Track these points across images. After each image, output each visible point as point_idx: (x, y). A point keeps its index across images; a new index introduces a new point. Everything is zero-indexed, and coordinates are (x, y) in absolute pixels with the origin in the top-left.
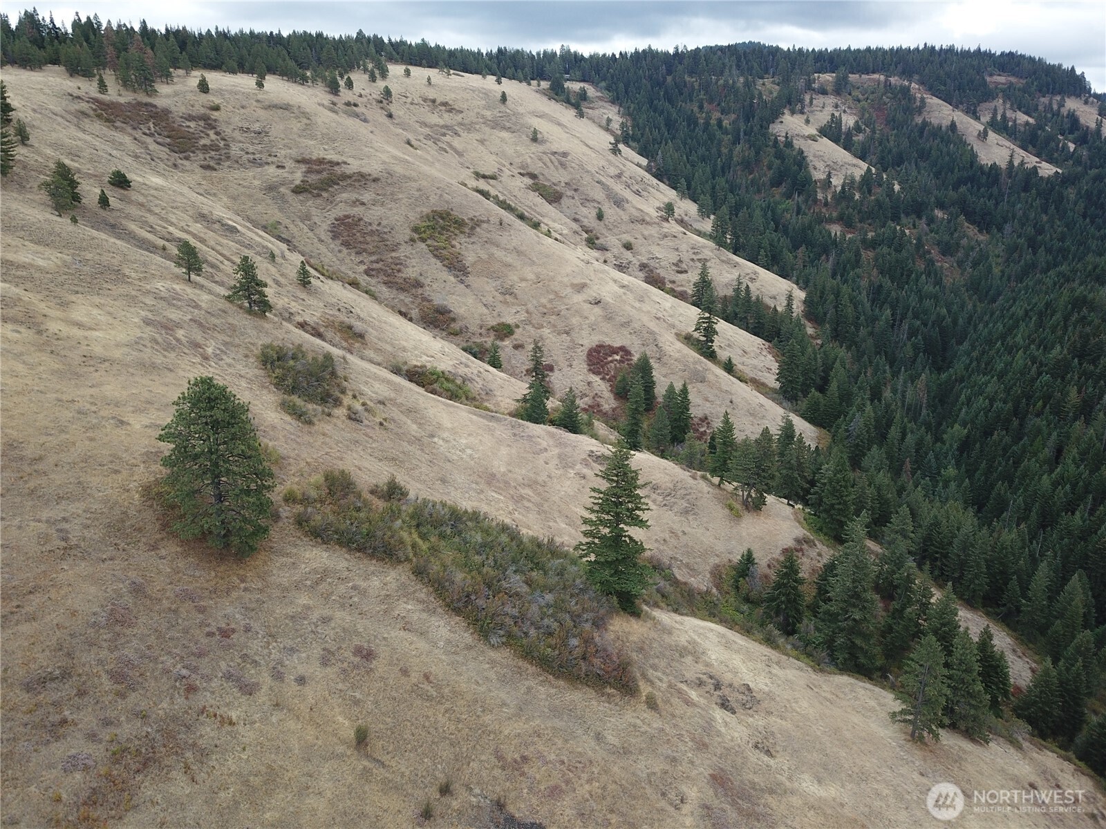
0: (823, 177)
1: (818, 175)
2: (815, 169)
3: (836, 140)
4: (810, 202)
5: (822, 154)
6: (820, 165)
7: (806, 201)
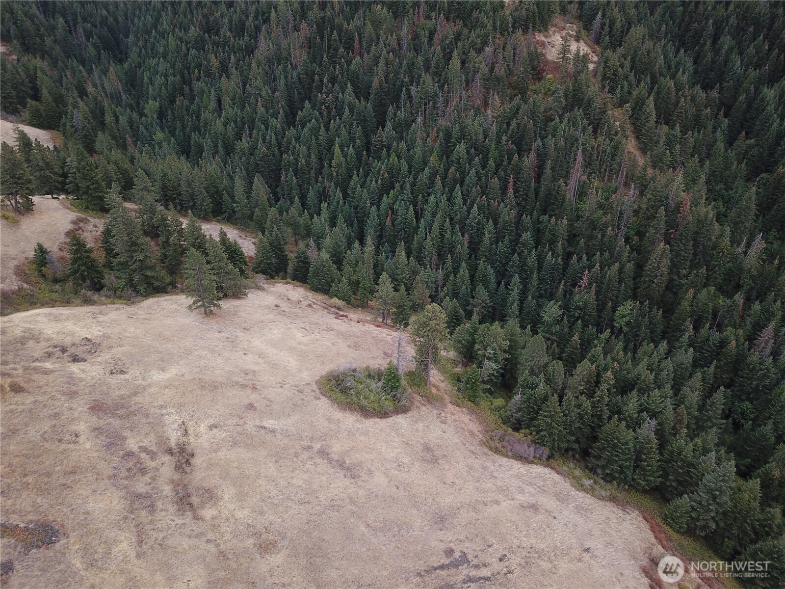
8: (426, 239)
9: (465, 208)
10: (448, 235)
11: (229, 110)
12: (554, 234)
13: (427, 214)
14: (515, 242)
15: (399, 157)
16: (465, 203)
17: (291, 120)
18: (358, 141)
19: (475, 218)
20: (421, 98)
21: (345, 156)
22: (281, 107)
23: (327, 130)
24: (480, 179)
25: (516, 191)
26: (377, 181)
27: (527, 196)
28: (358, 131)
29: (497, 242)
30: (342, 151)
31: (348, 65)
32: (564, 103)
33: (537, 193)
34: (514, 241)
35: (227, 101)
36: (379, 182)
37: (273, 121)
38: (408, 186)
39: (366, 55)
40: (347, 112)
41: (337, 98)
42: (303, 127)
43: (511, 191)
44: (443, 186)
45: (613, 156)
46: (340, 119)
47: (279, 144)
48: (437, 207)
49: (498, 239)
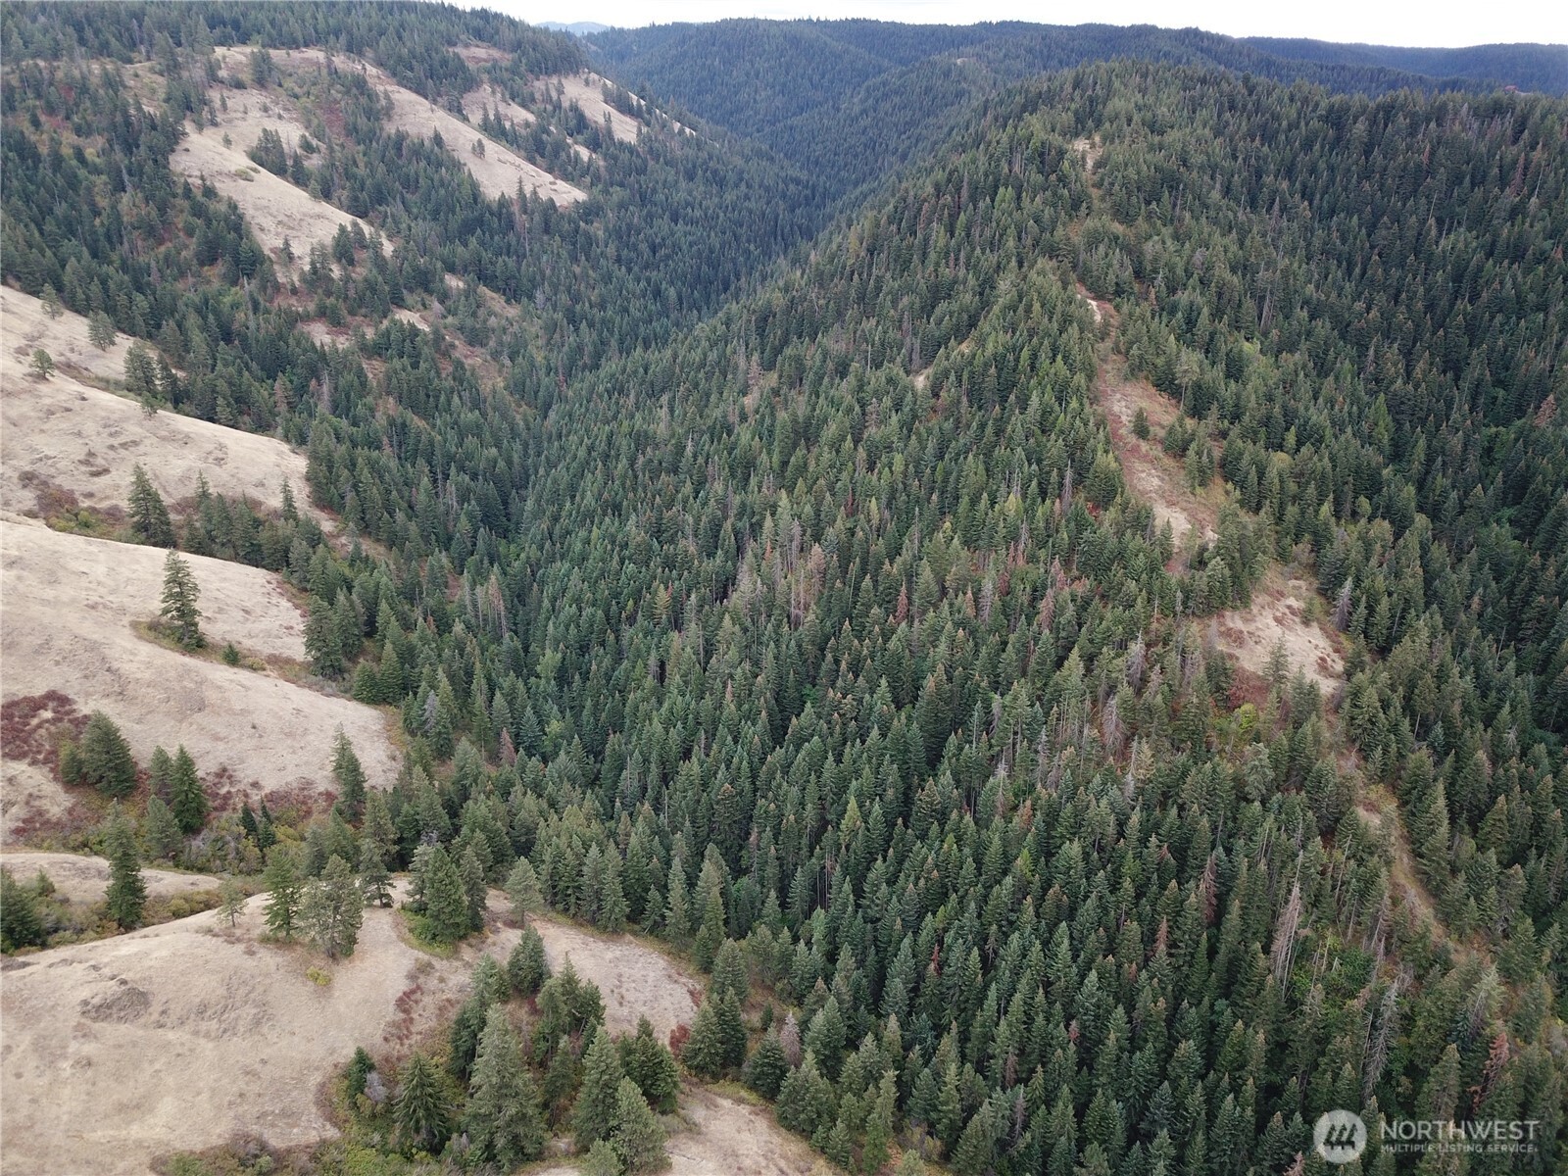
0: (279, 243)
1: (269, 242)
2: (262, 230)
3: (279, 171)
4: (269, 291)
5: (264, 203)
6: (268, 223)
7: (263, 288)
8: (997, 1024)
9: (1075, 970)
10: (1040, 1020)
11: (674, 700)
12: (1240, 1053)
13: (1004, 969)
14: (1167, 1053)
15: (959, 840)
16: (1075, 958)
17: (778, 733)
18: (890, 792)
19: (1093, 995)
20: (1007, 722)
21: (865, 818)
22: (763, 703)
23: (838, 761)
24: (1105, 910)
25: (1173, 945)
26: (916, 884)
27: (1193, 957)
28: (892, 772)
29: (1132, 1052)
30: (861, 806)
31: (886, 639)
32: (1271, 775)
33: (1212, 952)
34: (1163, 1051)
35: (675, 679)
36: (922, 882)
37: (748, 729)
38: (973, 905)
39: (916, 622)
40: (875, 733)
41: (860, 701)
42: (798, 748)
43: (1162, 947)
44: (1038, 915)
45: (1363, 895)
46: (863, 742)
47: (754, 777)
48: (1024, 956)
49: (1134, 1043)
